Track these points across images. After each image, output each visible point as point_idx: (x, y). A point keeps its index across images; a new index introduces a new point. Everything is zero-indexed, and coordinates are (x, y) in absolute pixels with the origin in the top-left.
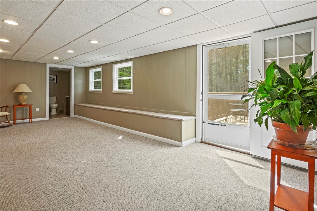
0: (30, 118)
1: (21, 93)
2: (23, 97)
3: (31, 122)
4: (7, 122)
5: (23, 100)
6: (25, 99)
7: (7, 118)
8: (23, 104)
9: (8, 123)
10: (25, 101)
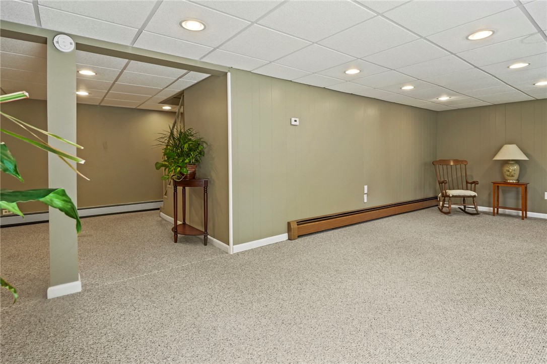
0: (525, 209)
1: (506, 162)
2: (508, 169)
3: (524, 217)
4: (473, 207)
5: (508, 173)
6: (512, 173)
7: (474, 200)
8: (509, 181)
9: (475, 209)
10: (513, 176)
